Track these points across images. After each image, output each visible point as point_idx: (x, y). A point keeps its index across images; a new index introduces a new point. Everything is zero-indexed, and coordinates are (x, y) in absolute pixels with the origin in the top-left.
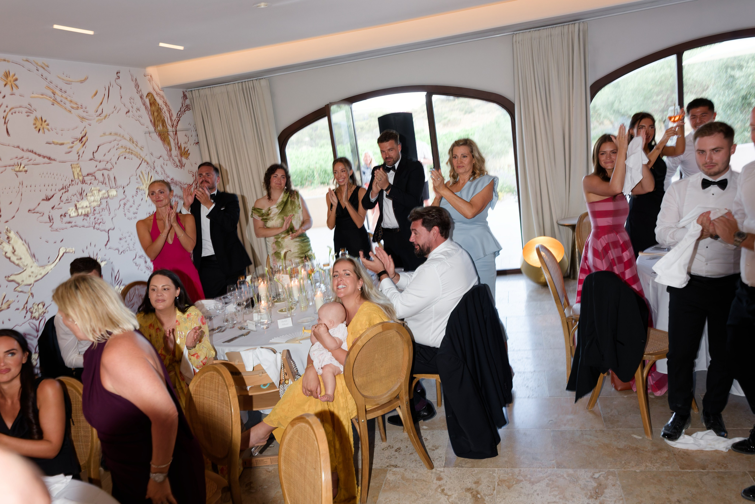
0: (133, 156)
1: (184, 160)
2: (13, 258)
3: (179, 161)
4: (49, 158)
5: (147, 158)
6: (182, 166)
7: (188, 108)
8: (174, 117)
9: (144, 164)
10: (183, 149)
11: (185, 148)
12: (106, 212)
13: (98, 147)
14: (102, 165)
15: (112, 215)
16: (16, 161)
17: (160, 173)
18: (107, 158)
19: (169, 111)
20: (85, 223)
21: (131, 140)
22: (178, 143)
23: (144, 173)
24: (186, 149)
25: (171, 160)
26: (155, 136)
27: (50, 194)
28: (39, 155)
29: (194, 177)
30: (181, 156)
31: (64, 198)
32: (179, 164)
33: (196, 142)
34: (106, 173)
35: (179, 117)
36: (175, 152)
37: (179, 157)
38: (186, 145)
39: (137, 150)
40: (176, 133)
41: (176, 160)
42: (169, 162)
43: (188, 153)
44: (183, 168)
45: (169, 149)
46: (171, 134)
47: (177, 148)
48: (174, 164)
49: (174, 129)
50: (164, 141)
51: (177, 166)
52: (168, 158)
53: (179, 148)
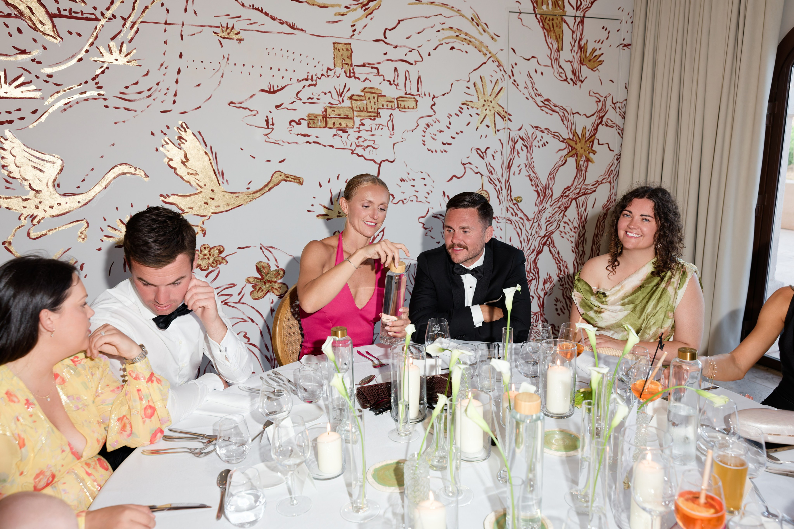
0: (470, 48)
1: (585, 71)
2: (182, 170)
3: (574, 72)
4: (292, 27)
5: (501, 57)
6: (577, 80)
9: (491, 66)
10: (589, 51)
11: (594, 50)
12: (386, 132)
13: (399, 21)
14: (399, 54)
15: (396, 138)
16: (224, 21)
17: (521, 87)
18: (412, 43)
20: (337, 142)
21: (475, 20)
22: (580, 40)
23: (487, 79)
24: (597, 53)
25: (556, 66)
26: (532, 21)
27: (277, 83)
28: (273, 19)
29: (600, 104)
30: (582, 63)
31: (304, 95)
32: (570, 75)
33: (626, 42)
34: (402, 67)
36: (566, 54)
37: (576, 65)
38: (597, 46)
39: (485, 39)
40: (582, 22)
41: (568, 68)
42: (548, 71)
43: (599, 59)
44: (579, 83)
45: (555, 46)
46: (570, 21)
47: (576, 48)
48: (560, 74)
49: (579, 13)
50: (549, 31)
51: (565, 80)
52: (549, 62)
53: (580, 48)
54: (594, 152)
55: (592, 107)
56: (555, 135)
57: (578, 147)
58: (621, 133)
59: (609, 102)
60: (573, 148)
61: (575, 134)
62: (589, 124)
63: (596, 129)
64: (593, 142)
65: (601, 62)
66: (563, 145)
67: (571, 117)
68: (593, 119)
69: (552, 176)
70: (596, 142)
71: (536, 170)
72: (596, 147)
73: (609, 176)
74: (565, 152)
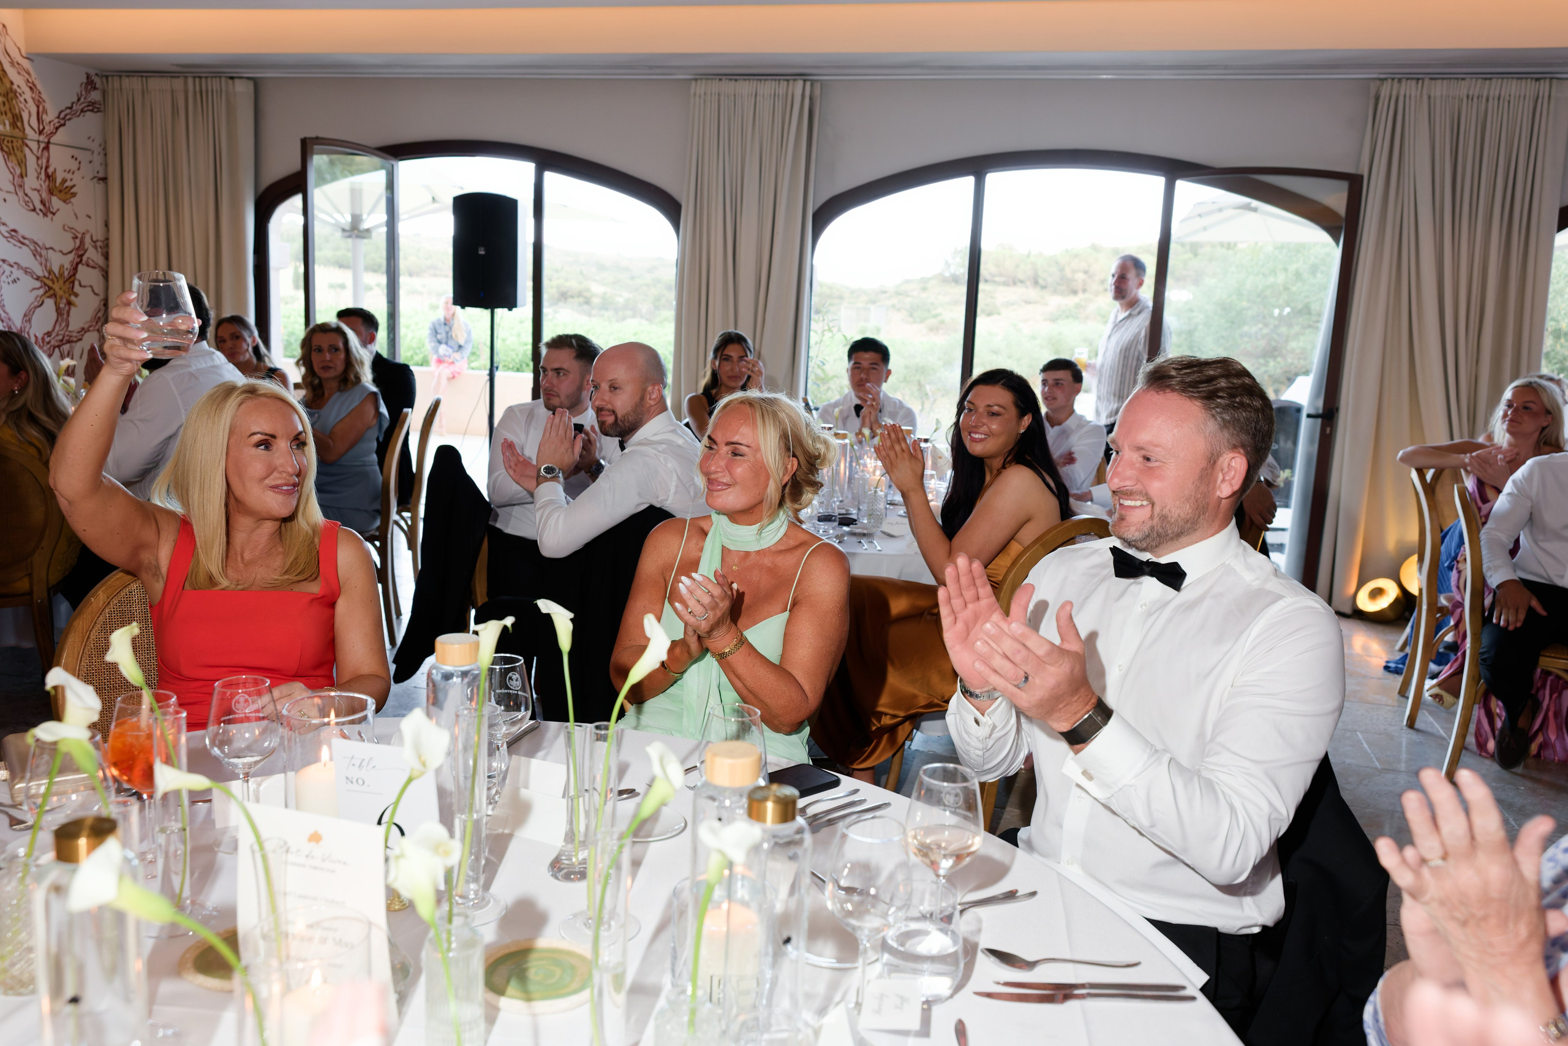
1: (56, 202)
3: (42, 202)
6: (47, 211)
7: (93, 107)
8: (50, 116)
10: (59, 181)
11: (64, 181)
19: (38, 103)
22: (47, 167)
24: (68, 184)
25: (21, 194)
29: (78, 241)
30: (51, 192)
32: (39, 206)
33: (101, 175)
35: (62, 121)
36: (32, 181)
37: (44, 195)
38: (68, 176)
40: (47, 148)
41: (35, 197)
42: (12, 198)
43: (72, 191)
44: (50, 215)
45: (18, 171)
46: (33, 145)
47: (43, 176)
48: (26, 203)
49: (42, 138)
50: (9, 154)
51: (34, 210)
52: (12, 189)
53: (48, 176)
54: (76, 295)
55: (69, 244)
56: (26, 271)
57: (56, 287)
58: (106, 275)
59: (87, 240)
60: (50, 288)
61: (50, 272)
62: (67, 261)
63: (75, 269)
64: (73, 282)
65: (74, 195)
66: (38, 284)
67: (44, 252)
68: (71, 257)
69: (28, 317)
70: (77, 283)
71: (7, 309)
72: (77, 288)
73: (97, 323)
74: (41, 292)
